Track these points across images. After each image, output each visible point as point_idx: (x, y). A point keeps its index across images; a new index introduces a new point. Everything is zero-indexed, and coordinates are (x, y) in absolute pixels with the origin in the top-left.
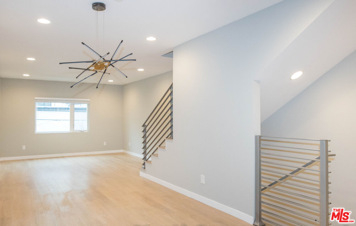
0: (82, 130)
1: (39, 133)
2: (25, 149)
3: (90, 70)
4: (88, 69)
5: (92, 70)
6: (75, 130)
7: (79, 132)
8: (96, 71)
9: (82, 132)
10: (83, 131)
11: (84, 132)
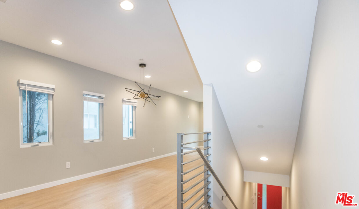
5: (138, 96)
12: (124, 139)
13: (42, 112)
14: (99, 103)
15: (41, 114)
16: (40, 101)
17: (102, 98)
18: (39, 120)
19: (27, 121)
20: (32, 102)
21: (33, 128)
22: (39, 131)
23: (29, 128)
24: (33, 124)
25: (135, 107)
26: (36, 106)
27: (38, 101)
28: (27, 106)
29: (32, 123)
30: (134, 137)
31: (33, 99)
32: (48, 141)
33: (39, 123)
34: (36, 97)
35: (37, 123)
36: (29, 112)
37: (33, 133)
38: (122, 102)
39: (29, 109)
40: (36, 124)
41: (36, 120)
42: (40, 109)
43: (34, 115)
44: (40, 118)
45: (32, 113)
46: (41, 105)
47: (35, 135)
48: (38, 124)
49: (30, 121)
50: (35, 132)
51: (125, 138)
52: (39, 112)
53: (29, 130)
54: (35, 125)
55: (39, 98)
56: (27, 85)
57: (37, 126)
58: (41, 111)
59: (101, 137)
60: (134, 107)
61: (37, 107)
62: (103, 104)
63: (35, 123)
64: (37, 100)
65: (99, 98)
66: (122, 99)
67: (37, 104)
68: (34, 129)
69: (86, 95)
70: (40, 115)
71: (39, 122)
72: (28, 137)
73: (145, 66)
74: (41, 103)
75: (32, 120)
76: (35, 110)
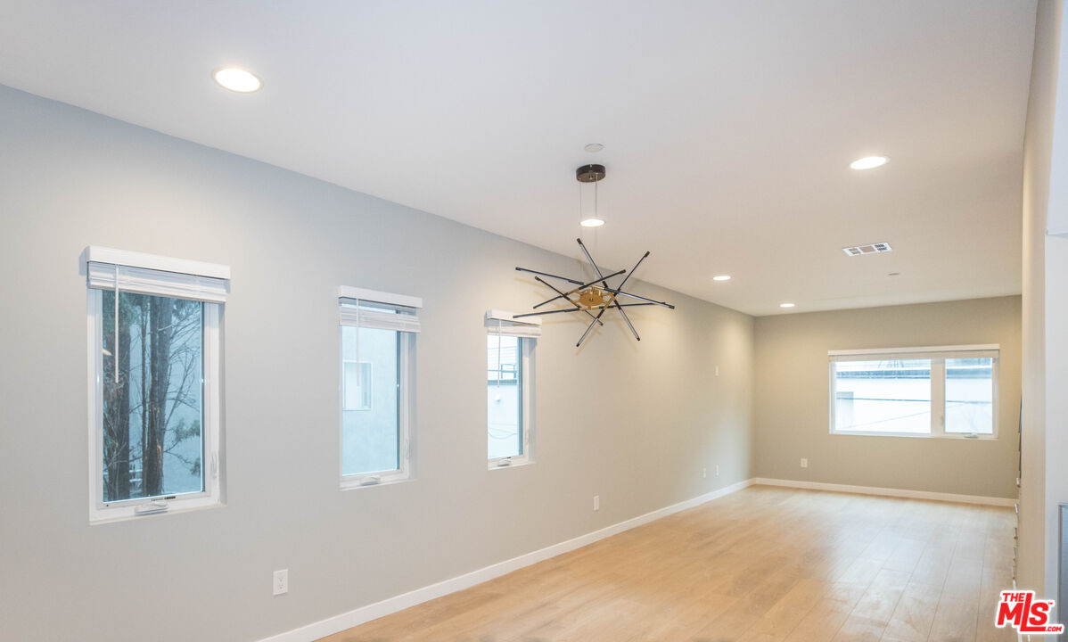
0: (974, 432)
1: (841, 433)
2: (806, 466)
3: (568, 299)
4: (565, 296)
5: (572, 301)
6: (947, 430)
7: (962, 437)
8: (579, 307)
9: (972, 439)
10: (975, 437)
11: (981, 438)
12: (492, 467)
13: (193, 360)
14: (399, 333)
15: (189, 368)
16: (185, 323)
17: (411, 310)
18: (182, 388)
19: (141, 391)
20: (160, 327)
21: (162, 415)
22: (182, 424)
23: (147, 414)
24: (162, 403)
25: (533, 342)
26: (174, 340)
27: (178, 325)
28: (143, 341)
29: (157, 400)
30: (527, 457)
31: (161, 314)
32: (204, 490)
33: (182, 398)
34: (174, 311)
35: (175, 395)
36: (148, 361)
37: (163, 430)
38: (486, 325)
39: (148, 350)
40: (173, 402)
41: (170, 389)
42: (184, 348)
43: (166, 370)
44: (184, 380)
45: (157, 366)
46: (188, 336)
47: (169, 437)
48: (177, 399)
49: (152, 391)
50: (168, 427)
51: (494, 460)
52: (184, 360)
53: (147, 422)
54: (169, 404)
55: (184, 313)
56: (118, 269)
57: (174, 407)
58: (190, 356)
59: (406, 464)
60: (527, 345)
61: (176, 344)
62: (413, 335)
63: (169, 396)
64: (174, 319)
65: (397, 312)
66: (484, 314)
67: (176, 332)
68: (166, 417)
69: (352, 300)
70: (186, 371)
71: (180, 392)
72: (144, 446)
73: (603, 176)
74: (187, 329)
75: (157, 388)
76: (171, 355)
